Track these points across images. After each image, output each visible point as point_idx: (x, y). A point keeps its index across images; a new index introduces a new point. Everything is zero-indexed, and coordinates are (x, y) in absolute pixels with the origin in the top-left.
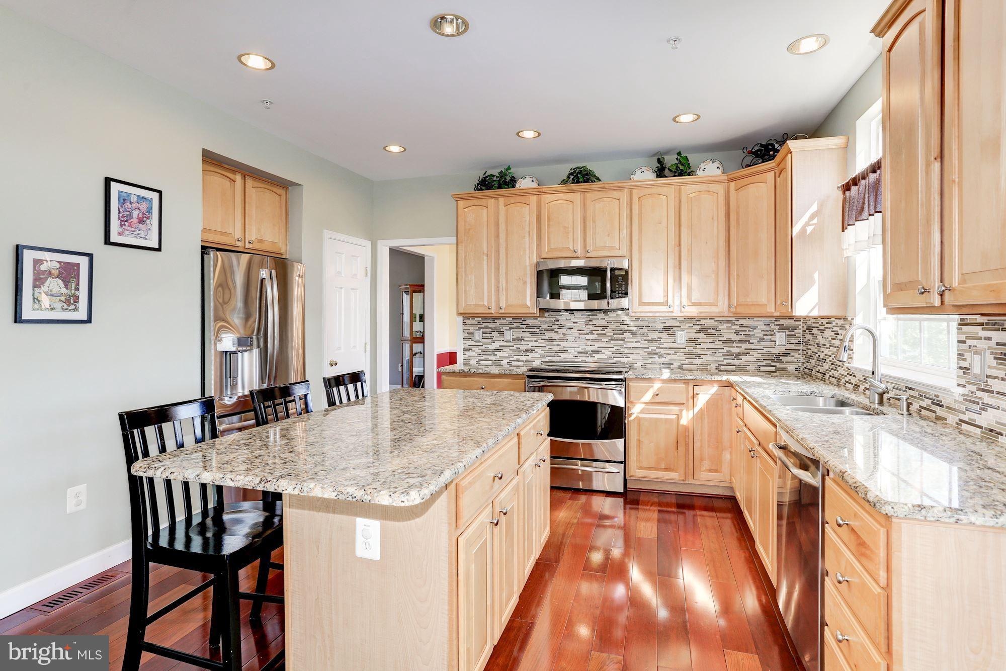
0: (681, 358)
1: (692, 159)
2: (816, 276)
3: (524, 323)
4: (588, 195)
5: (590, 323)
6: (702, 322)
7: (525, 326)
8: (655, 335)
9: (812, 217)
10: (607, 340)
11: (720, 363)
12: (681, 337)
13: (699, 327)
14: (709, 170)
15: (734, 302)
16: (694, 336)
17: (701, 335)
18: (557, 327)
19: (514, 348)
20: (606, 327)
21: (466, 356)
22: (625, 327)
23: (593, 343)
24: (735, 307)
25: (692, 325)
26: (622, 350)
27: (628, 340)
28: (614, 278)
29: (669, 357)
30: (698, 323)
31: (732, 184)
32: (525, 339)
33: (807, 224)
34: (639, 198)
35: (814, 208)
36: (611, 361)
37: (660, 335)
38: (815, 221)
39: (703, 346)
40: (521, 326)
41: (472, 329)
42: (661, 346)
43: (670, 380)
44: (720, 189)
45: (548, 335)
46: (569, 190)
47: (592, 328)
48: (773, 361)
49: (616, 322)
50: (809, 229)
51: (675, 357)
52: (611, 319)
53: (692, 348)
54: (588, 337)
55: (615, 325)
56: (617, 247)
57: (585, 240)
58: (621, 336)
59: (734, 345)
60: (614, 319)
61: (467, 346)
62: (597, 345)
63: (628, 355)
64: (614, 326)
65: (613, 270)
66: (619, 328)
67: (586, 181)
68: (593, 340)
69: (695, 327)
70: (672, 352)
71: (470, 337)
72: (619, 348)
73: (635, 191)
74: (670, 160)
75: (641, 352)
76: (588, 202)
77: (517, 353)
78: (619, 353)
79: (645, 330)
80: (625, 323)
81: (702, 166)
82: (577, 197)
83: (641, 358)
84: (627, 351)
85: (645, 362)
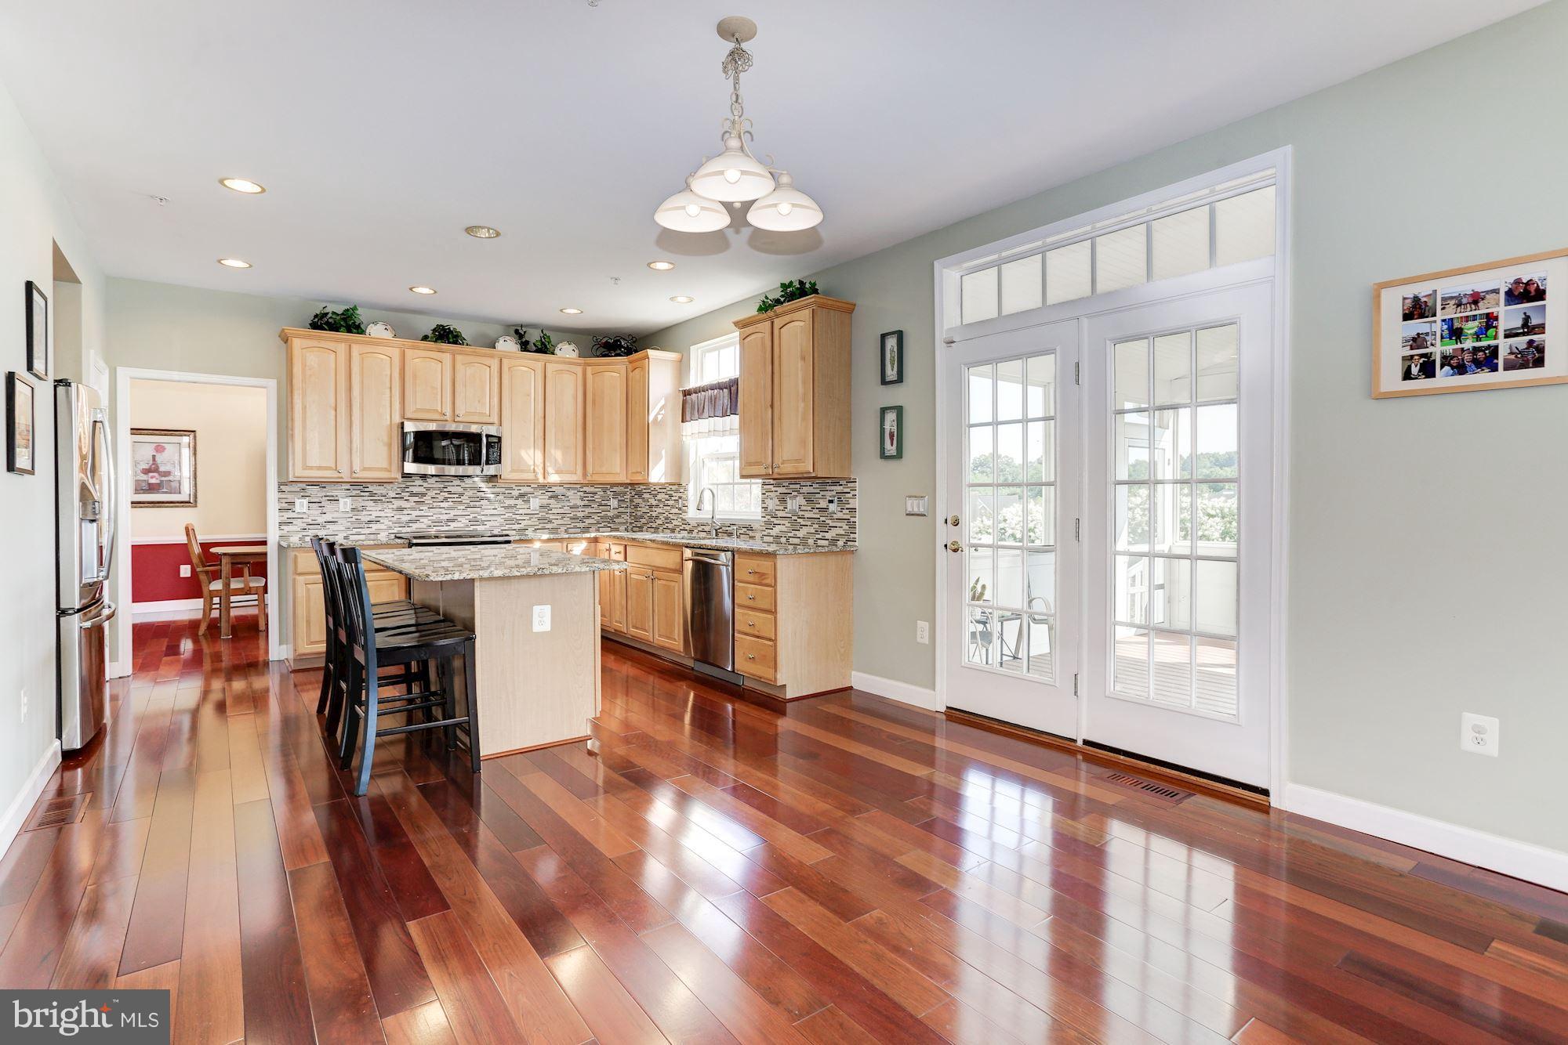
0: (535, 523)
1: (553, 338)
2: (663, 452)
3: (366, 490)
4: (459, 358)
5: (445, 490)
6: (553, 489)
7: (367, 494)
8: (512, 502)
9: (661, 410)
10: (464, 508)
11: (568, 526)
12: (535, 503)
13: (551, 493)
14: (566, 351)
15: (590, 469)
16: (546, 502)
17: (552, 501)
18: (408, 494)
19: (353, 519)
20: (461, 495)
21: (284, 533)
22: (482, 494)
23: (447, 512)
24: (591, 476)
25: (544, 492)
26: (479, 517)
27: (486, 507)
28: (489, 445)
29: (524, 523)
30: (550, 490)
31: (589, 369)
32: (367, 508)
33: (658, 414)
34: (509, 368)
35: (662, 402)
36: (467, 529)
37: (516, 502)
38: (663, 412)
39: (554, 511)
40: (362, 494)
41: (290, 497)
42: (517, 512)
43: (549, 540)
44: (579, 370)
45: (397, 503)
46: (437, 348)
47: (446, 495)
48: (609, 523)
49: (472, 488)
50: (660, 417)
51: (530, 523)
52: (467, 486)
53: (544, 514)
54: (442, 505)
55: (472, 492)
56: (488, 413)
57: (454, 403)
58: (477, 503)
59: (580, 510)
60: (469, 486)
61: (284, 519)
62: (453, 513)
63: (486, 523)
64: (470, 493)
65: (488, 436)
66: (475, 495)
67: (456, 343)
68: (449, 508)
69: (547, 493)
70: (527, 517)
71: (290, 507)
72: (476, 515)
73: (505, 361)
74: (534, 337)
75: (498, 519)
76: (459, 366)
77: (356, 526)
78: (475, 521)
79: (501, 497)
80: (482, 490)
81: (560, 346)
82: (447, 358)
83: (498, 525)
84: (483, 518)
85: (503, 528)
